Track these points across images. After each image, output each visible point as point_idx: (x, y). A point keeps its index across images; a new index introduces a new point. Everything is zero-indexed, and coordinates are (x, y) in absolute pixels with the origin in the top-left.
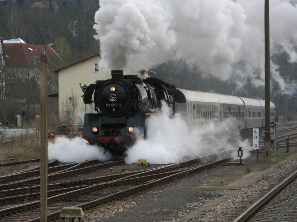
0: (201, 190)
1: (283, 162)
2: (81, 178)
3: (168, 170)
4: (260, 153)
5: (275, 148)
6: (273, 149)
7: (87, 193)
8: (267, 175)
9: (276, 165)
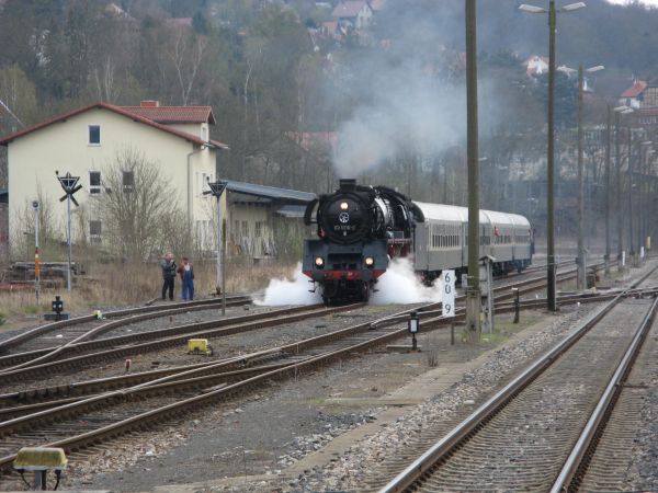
0: (328, 406)
1: (507, 344)
2: (61, 381)
3: (255, 363)
4: (457, 324)
5: (490, 314)
6: (486, 314)
7: (75, 414)
8: (473, 372)
9: (492, 352)
